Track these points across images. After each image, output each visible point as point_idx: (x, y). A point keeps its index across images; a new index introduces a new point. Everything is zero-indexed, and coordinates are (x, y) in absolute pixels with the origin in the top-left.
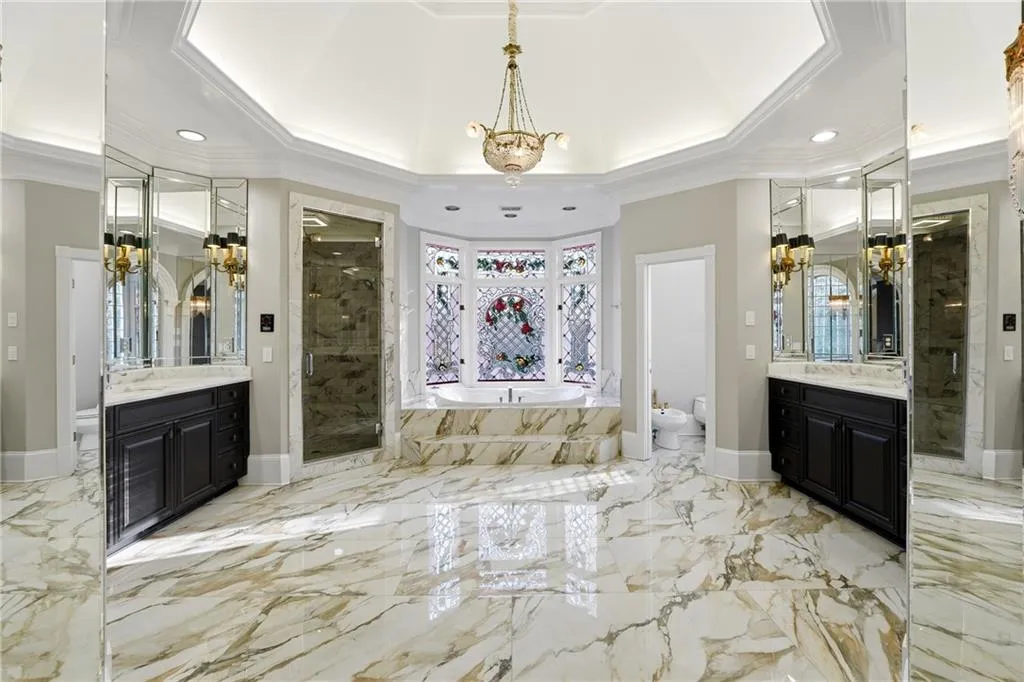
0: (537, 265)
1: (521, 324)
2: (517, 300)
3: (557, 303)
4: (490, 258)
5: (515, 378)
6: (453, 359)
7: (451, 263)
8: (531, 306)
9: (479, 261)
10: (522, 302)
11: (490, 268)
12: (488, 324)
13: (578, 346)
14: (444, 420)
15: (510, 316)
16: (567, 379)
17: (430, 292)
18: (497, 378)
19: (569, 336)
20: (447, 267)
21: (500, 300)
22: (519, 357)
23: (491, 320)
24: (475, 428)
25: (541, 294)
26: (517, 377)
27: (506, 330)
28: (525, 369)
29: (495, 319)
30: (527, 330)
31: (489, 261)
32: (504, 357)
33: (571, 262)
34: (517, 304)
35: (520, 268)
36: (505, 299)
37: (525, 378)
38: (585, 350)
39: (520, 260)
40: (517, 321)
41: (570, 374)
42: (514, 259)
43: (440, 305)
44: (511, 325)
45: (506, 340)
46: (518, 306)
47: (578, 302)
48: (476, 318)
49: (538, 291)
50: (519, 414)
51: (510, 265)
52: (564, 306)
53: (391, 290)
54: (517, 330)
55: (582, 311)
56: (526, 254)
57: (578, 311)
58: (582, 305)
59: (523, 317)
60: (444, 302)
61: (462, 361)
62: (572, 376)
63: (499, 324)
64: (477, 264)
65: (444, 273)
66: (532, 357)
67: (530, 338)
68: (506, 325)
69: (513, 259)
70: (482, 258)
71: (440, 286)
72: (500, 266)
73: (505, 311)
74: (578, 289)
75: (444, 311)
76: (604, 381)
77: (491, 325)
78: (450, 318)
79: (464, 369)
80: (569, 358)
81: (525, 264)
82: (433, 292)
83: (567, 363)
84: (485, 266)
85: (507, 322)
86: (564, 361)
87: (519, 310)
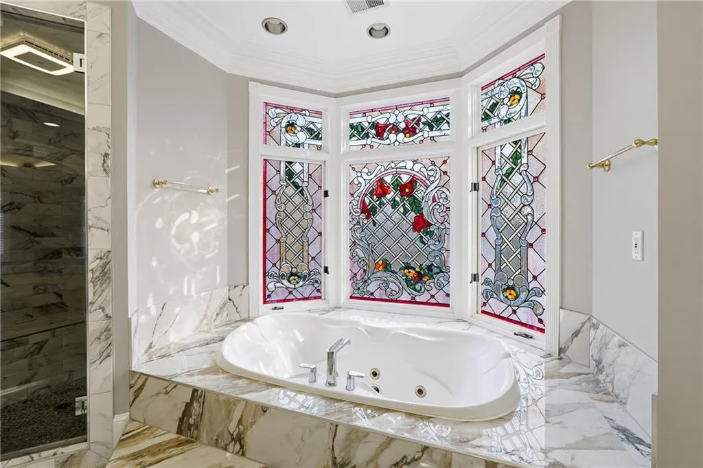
0: (437, 122)
1: (412, 215)
2: (405, 179)
3: (472, 178)
4: (365, 122)
5: (402, 298)
6: (313, 265)
7: (310, 131)
8: (427, 187)
9: (352, 126)
10: (412, 183)
11: (367, 136)
12: (363, 216)
13: (510, 253)
14: (188, 406)
15: (394, 204)
16: (487, 309)
17: (275, 172)
18: (377, 295)
19: (492, 235)
20: (302, 137)
21: (381, 181)
22: (408, 267)
23: (368, 211)
24: (239, 439)
25: (443, 168)
26: (406, 297)
27: (389, 225)
28: (418, 287)
29: (374, 208)
30: (421, 224)
31: (366, 125)
32: (386, 266)
33: (495, 105)
34: (406, 185)
35: (410, 130)
36: (388, 179)
37: (418, 299)
38: (523, 261)
39: (411, 117)
40: (406, 211)
41: (492, 301)
42: (401, 118)
43: (290, 191)
44: (396, 217)
45: (389, 242)
46: (407, 189)
47: (508, 174)
48: (345, 208)
49: (439, 163)
50: (326, 435)
51: (395, 128)
52: (481, 183)
53: (105, 149)
54: (406, 226)
55: (516, 189)
56: (419, 108)
57: (508, 190)
58: (516, 179)
59: (416, 205)
60: (296, 186)
61: (326, 270)
62: (496, 305)
63: (379, 217)
64: (349, 131)
65: (297, 145)
66: (430, 268)
67: (426, 238)
68: (389, 218)
69: (399, 118)
70: (355, 121)
71: (290, 163)
72: (380, 131)
73: (388, 197)
74: (509, 150)
75: (298, 199)
76: (567, 335)
77: (368, 218)
78: (308, 208)
79: (328, 282)
80: (491, 274)
81: (418, 124)
82: (279, 172)
83: (487, 282)
84: (359, 133)
85: (391, 215)
86: (481, 279)
87: (410, 195)
